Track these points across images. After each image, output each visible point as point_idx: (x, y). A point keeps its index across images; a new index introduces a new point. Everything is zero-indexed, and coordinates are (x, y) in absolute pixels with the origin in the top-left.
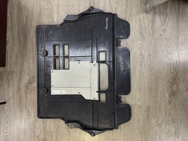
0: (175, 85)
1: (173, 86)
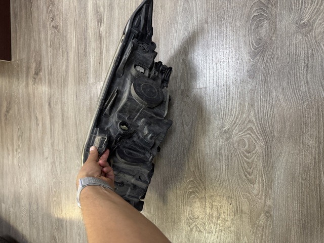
0: (266, 24)
1: (262, 26)
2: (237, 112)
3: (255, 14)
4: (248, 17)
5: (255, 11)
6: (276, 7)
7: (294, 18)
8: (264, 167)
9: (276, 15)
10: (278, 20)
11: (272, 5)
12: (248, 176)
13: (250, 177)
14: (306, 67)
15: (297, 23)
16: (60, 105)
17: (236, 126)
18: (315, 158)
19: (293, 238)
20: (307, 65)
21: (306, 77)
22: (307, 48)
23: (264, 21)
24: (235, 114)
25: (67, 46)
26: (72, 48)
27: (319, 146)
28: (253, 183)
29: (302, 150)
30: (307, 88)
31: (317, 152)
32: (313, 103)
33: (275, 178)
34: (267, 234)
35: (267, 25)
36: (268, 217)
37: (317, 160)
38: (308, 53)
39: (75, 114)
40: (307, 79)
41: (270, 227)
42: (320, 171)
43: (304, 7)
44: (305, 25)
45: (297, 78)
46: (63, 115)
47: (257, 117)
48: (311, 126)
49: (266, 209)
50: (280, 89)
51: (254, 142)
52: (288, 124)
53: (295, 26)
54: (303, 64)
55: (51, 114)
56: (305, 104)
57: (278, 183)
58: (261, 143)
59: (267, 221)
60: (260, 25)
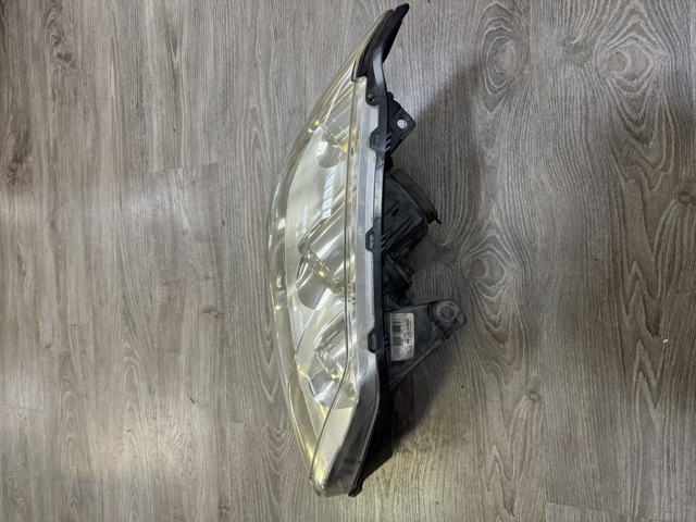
2: (467, 210)
3: (490, 29)
4: (479, 34)
5: (490, 24)
6: (527, 16)
7: (559, 35)
8: (521, 307)
9: (528, 30)
10: (531, 39)
11: (519, 12)
12: (492, 328)
13: (496, 330)
14: (584, 121)
15: (564, 45)
16: (79, 226)
17: (466, 237)
18: (609, 282)
19: (580, 433)
20: (586, 117)
21: (586, 137)
22: (585, 87)
23: (507, 40)
24: (463, 214)
25: (94, 96)
26: (106, 100)
27: (614, 260)
28: (502, 341)
29: (587, 269)
30: (588, 158)
31: (612, 270)
32: (601, 184)
33: (542, 325)
34: (534, 433)
35: (512, 48)
36: (534, 401)
37: (613, 285)
38: (586, 96)
39: (118, 242)
40: (587, 141)
41: (538, 419)
42: (619, 304)
43: (576, 15)
44: (578, 48)
45: (571, 141)
46: (87, 247)
47: (504, 216)
48: (599, 225)
49: (529, 386)
50: (542, 163)
51: (500, 263)
52: (559, 224)
53: (561, 49)
54: (579, 116)
55: (56, 248)
56: (587, 187)
57: (549, 335)
58: (514, 265)
59: (533, 409)
60: (500, 49)
